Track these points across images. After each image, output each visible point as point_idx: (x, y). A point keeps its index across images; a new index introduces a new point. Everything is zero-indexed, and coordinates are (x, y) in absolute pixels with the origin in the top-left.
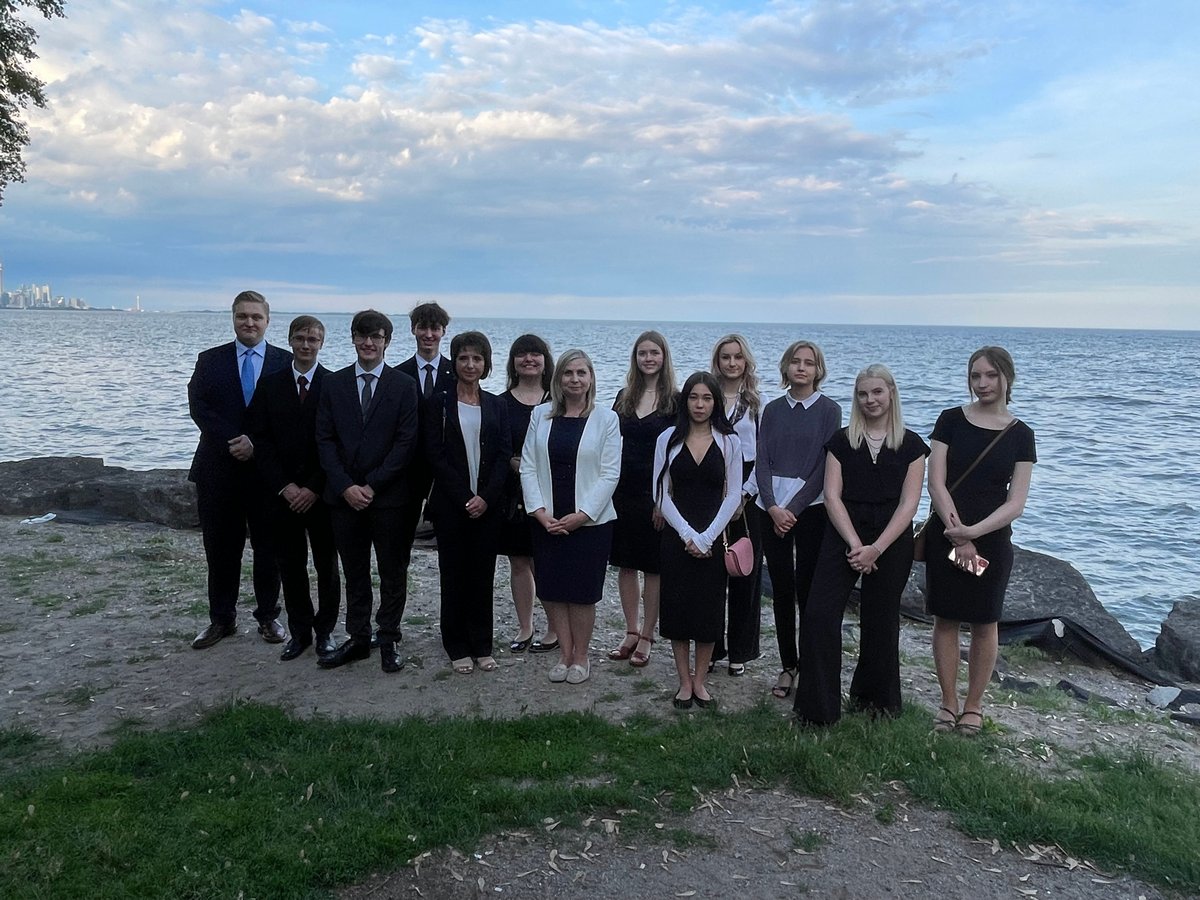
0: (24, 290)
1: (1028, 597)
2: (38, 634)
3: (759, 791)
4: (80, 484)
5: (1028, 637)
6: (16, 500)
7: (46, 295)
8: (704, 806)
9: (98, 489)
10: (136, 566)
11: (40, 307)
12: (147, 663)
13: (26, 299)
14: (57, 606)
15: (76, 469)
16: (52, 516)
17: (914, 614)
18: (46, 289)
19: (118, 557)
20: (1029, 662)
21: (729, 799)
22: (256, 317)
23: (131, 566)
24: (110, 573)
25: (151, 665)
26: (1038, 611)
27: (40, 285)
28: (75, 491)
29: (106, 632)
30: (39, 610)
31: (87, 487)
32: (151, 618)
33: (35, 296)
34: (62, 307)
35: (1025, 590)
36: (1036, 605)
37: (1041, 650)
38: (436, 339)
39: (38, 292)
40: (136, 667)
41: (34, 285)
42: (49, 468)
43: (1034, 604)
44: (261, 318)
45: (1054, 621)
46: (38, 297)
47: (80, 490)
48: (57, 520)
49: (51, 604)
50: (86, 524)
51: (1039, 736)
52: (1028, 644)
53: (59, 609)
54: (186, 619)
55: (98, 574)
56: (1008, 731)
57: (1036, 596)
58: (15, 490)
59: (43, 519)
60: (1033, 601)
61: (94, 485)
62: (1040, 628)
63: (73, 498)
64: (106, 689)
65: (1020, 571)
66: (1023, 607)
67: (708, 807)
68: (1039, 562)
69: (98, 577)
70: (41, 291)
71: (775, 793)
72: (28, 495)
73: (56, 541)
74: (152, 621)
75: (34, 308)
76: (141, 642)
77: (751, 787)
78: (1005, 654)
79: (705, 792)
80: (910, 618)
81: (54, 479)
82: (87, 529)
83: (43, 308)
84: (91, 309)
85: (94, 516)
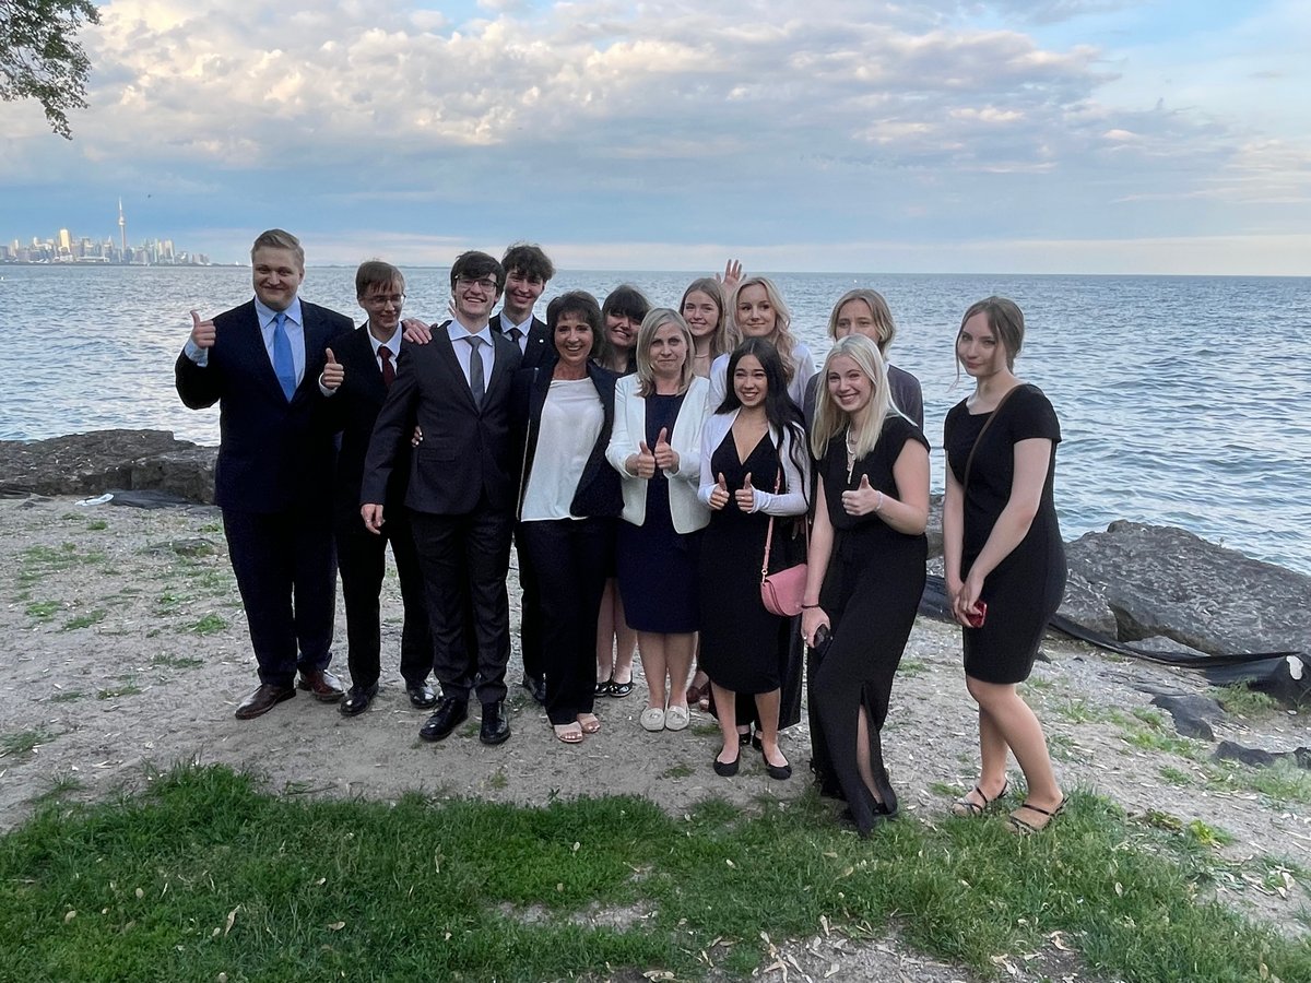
0: (147, 245)
1: (1255, 621)
2: (14, 653)
3: (858, 943)
4: (142, 461)
5: (1254, 678)
6: (75, 478)
7: (168, 250)
8: (775, 966)
9: (160, 468)
10: (167, 564)
11: (164, 263)
12: (121, 698)
13: (149, 255)
14: (50, 617)
15: (142, 443)
16: (109, 497)
17: (1104, 642)
18: (169, 244)
19: (151, 551)
20: (1253, 713)
21: (813, 956)
22: (282, 271)
23: (159, 563)
24: (132, 572)
25: (125, 701)
26: (1269, 642)
27: (162, 240)
28: (137, 468)
29: (91, 653)
30: (29, 620)
31: (149, 464)
32: (149, 636)
33: (158, 252)
34: (186, 263)
35: (1250, 613)
36: (1265, 633)
37: (1270, 696)
38: (533, 296)
39: (160, 247)
40: (106, 704)
41: (156, 240)
42: (113, 443)
43: (1261, 631)
44: (290, 272)
45: (1289, 659)
46: (161, 253)
47: (143, 469)
48: (113, 502)
49: (43, 614)
50: (142, 506)
51: (1274, 852)
52: (1253, 687)
53: (51, 620)
54: (189, 637)
55: (117, 573)
56: (1226, 841)
57: (1264, 621)
58: (75, 467)
59: (99, 500)
60: (1260, 627)
61: (158, 463)
62: (1269, 667)
63: (135, 477)
64: (58, 735)
65: (1244, 587)
66: (1246, 635)
67: (779, 969)
68: (1270, 576)
69: (117, 577)
70: (163, 245)
71: (880, 947)
72: (88, 473)
73: (97, 528)
74: (149, 640)
75: (158, 264)
76: (122, 669)
77: (845, 935)
78: (1221, 699)
79: (777, 942)
80: (1096, 645)
81: (117, 455)
82: (143, 512)
83: (166, 264)
84: (214, 265)
85: (156, 497)
